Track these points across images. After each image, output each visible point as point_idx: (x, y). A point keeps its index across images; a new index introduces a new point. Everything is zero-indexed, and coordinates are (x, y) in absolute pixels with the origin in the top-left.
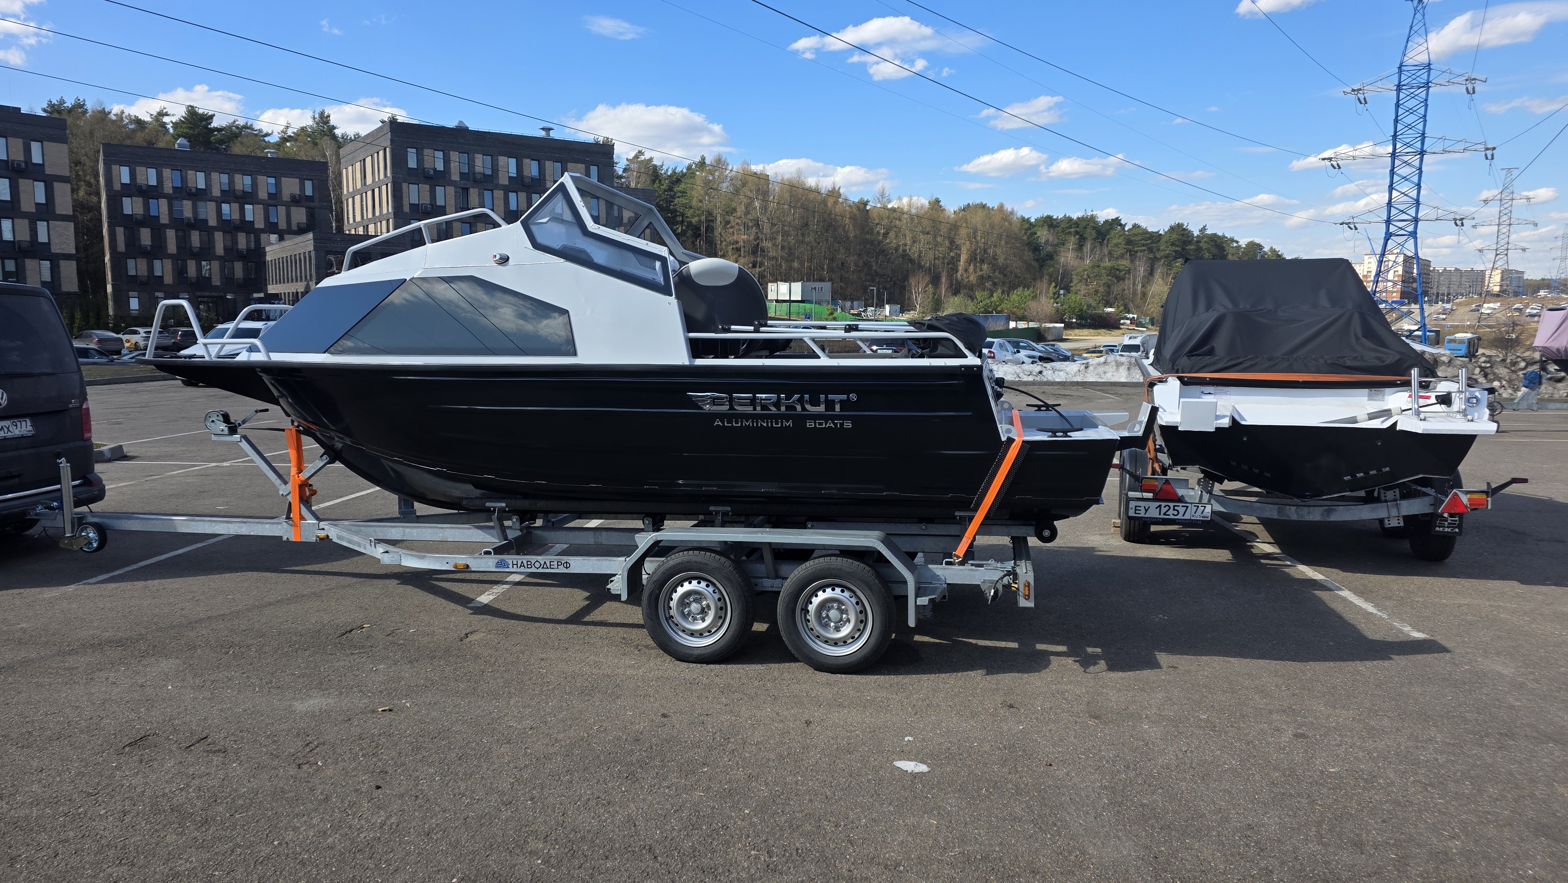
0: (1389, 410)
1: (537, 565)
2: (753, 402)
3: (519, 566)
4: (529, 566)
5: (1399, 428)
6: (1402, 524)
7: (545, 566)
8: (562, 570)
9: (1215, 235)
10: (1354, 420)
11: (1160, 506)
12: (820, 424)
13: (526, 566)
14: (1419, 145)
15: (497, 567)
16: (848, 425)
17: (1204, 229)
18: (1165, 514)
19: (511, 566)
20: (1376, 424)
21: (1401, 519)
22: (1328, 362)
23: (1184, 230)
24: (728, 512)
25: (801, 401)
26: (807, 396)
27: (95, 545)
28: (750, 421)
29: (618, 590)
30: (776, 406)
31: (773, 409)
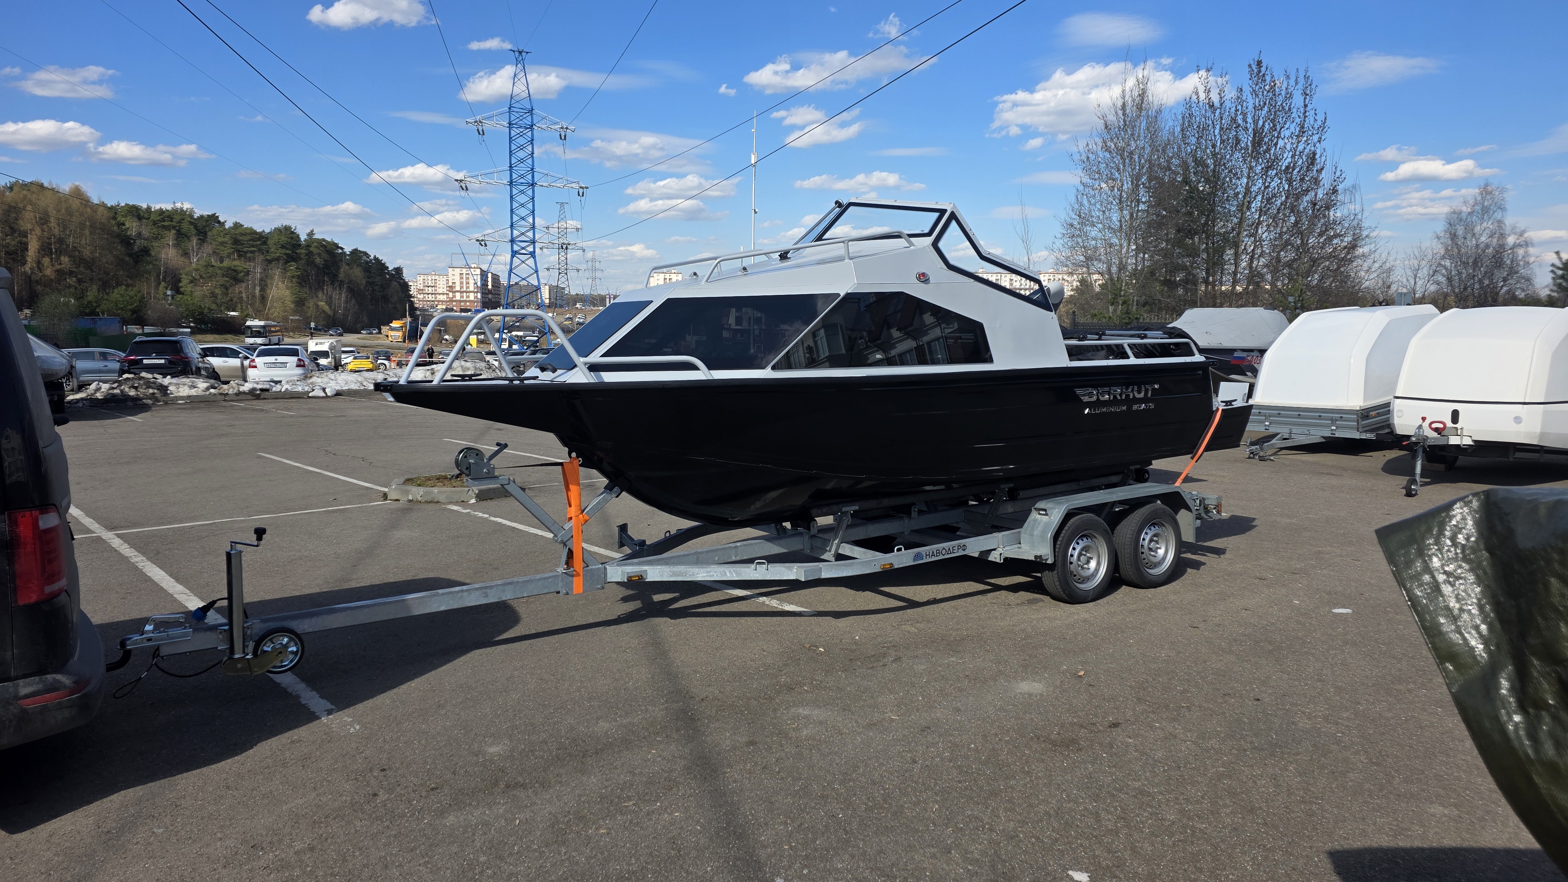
2: (1109, 393)
12: (1139, 407)
15: (914, 560)
16: (1152, 406)
25: (1133, 390)
26: (1136, 387)
28: (1105, 409)
29: (1045, 555)
30: (1121, 395)
31: (1119, 398)
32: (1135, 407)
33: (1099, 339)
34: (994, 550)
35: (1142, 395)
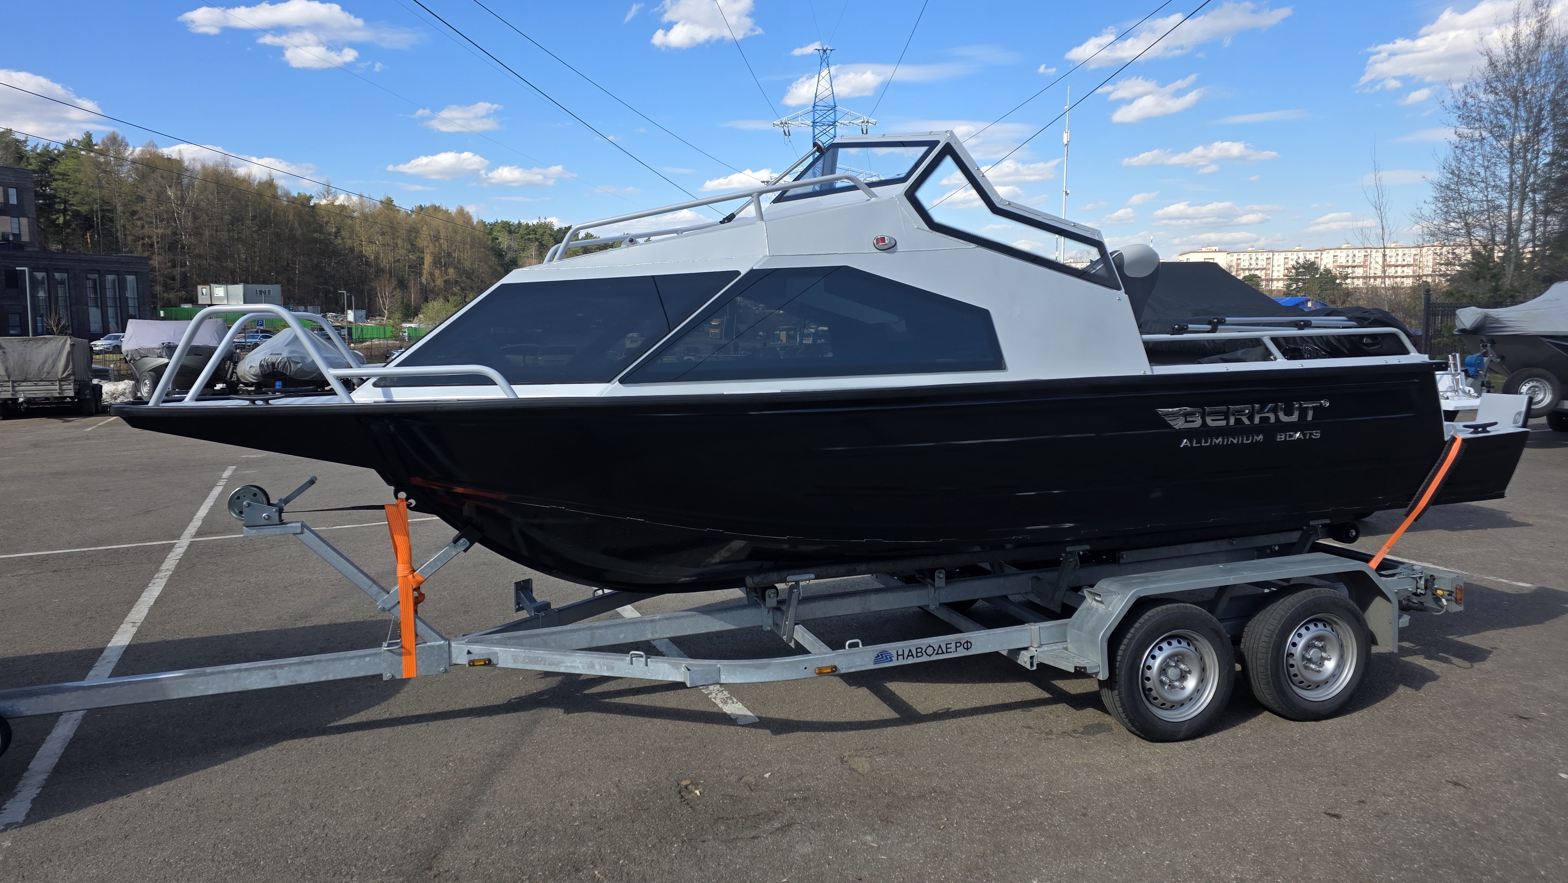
1: (930, 651)
2: (1227, 416)
3: (906, 656)
4: (919, 655)
7: (940, 651)
8: (962, 653)
12: (1290, 436)
13: (914, 654)
15: (876, 662)
16: (1317, 435)
19: (895, 658)
25: (1275, 410)
26: (1280, 405)
28: (1220, 439)
29: (1091, 668)
30: (1251, 417)
31: (1247, 422)
32: (1280, 437)
33: (1213, 330)
34: (1026, 649)
35: (1295, 418)
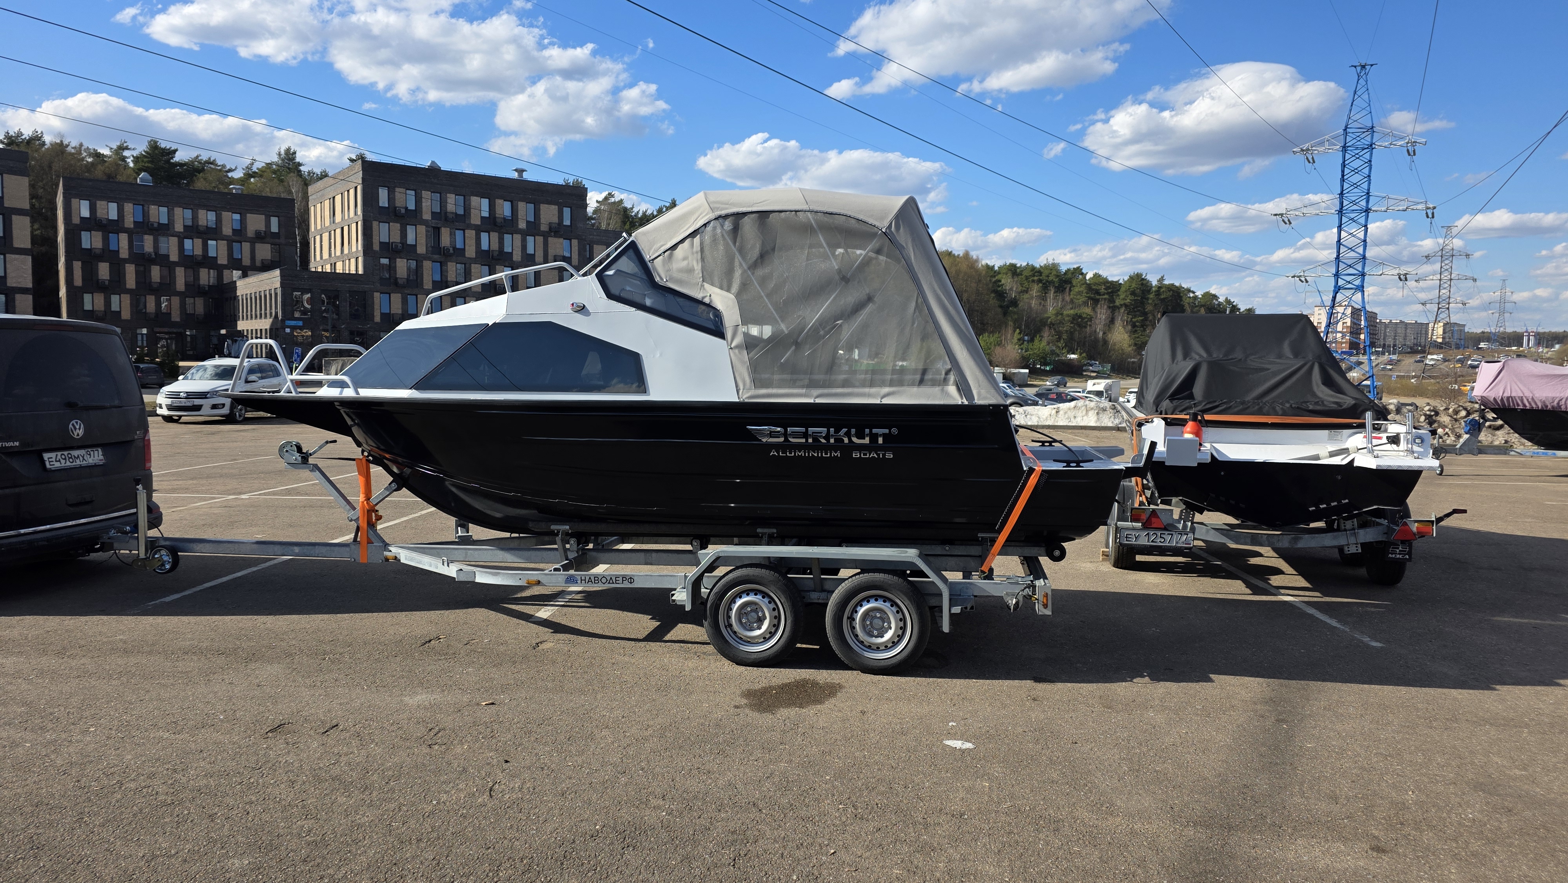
0: (1348, 449)
2: (805, 435)
5: (1356, 464)
6: (1360, 551)
9: (1173, 285)
10: (1317, 457)
11: (1148, 534)
12: (865, 454)
14: (1363, 203)
15: (566, 583)
16: (889, 455)
17: (1161, 279)
18: (1152, 541)
20: (1337, 461)
21: (1359, 546)
22: (1293, 406)
23: (1143, 279)
24: (773, 533)
25: (848, 434)
26: (853, 431)
27: (168, 567)
28: (802, 453)
32: (856, 455)
34: (675, 589)
